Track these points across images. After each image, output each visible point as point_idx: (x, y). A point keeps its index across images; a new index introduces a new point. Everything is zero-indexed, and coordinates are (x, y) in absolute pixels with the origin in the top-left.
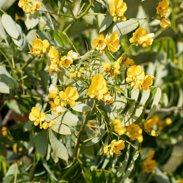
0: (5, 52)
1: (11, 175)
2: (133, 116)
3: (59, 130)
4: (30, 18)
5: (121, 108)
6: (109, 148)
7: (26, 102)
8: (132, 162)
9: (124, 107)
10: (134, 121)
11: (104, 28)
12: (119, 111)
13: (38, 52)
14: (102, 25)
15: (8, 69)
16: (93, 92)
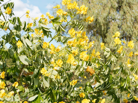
0: (26, 52)
1: (27, 92)
2: (79, 71)
3: (51, 77)
4: (35, 39)
5: (75, 68)
6: (72, 83)
7: (32, 69)
8: (72, 88)
9: (76, 68)
10: (80, 73)
11: (64, 41)
12: (74, 69)
13: (45, 47)
14: (63, 40)
15: (27, 57)
16: (69, 61)
